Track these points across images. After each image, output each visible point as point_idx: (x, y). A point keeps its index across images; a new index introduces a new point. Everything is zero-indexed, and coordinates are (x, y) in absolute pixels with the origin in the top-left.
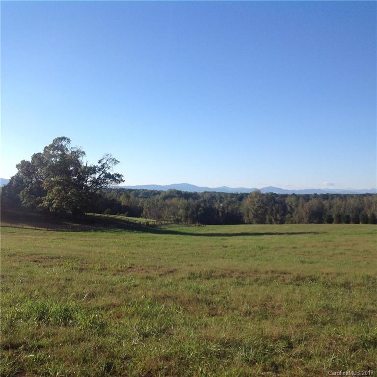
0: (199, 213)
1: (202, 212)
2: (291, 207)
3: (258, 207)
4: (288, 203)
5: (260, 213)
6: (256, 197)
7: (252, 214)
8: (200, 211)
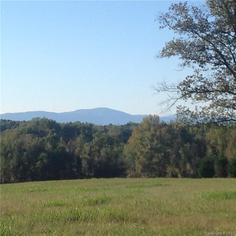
0: (39, 163)
1: (45, 161)
2: (213, 148)
3: (151, 149)
4: (209, 142)
5: (156, 163)
6: (149, 129)
7: (141, 163)
8: (42, 159)
